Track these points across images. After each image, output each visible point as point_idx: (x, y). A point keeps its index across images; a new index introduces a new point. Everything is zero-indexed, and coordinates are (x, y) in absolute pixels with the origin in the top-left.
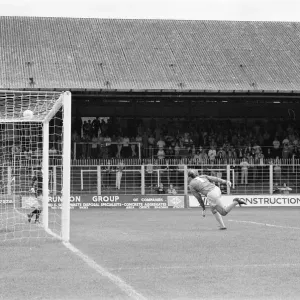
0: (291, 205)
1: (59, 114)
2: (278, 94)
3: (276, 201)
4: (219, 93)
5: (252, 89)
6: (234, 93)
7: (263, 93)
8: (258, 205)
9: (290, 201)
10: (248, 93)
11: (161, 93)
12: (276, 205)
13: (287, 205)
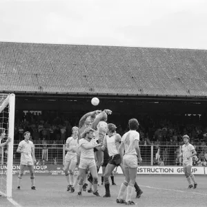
0: (165, 173)
1: (7, 109)
2: (157, 97)
3: (155, 170)
4: (117, 96)
5: (139, 93)
6: (127, 96)
7: (147, 96)
8: (143, 173)
9: (164, 170)
10: (137, 96)
11: (78, 95)
12: (155, 173)
13: (162, 173)
